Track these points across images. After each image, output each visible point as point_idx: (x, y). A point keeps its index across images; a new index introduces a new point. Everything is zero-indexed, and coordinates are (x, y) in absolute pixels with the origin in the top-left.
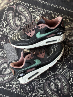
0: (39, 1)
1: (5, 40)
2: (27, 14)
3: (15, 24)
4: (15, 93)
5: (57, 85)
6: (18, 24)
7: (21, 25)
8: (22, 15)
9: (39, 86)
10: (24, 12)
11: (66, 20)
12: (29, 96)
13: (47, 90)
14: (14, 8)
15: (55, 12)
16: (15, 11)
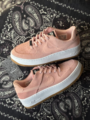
0: (53, 2)
1: (8, 47)
2: (37, 17)
3: (22, 27)
4: (17, 111)
5: (67, 105)
6: (25, 29)
7: (29, 30)
8: (31, 18)
9: (46, 105)
10: (33, 14)
11: (83, 26)
12: (33, 116)
13: (56, 111)
14: (21, 8)
15: (71, 17)
16: (22, 12)
